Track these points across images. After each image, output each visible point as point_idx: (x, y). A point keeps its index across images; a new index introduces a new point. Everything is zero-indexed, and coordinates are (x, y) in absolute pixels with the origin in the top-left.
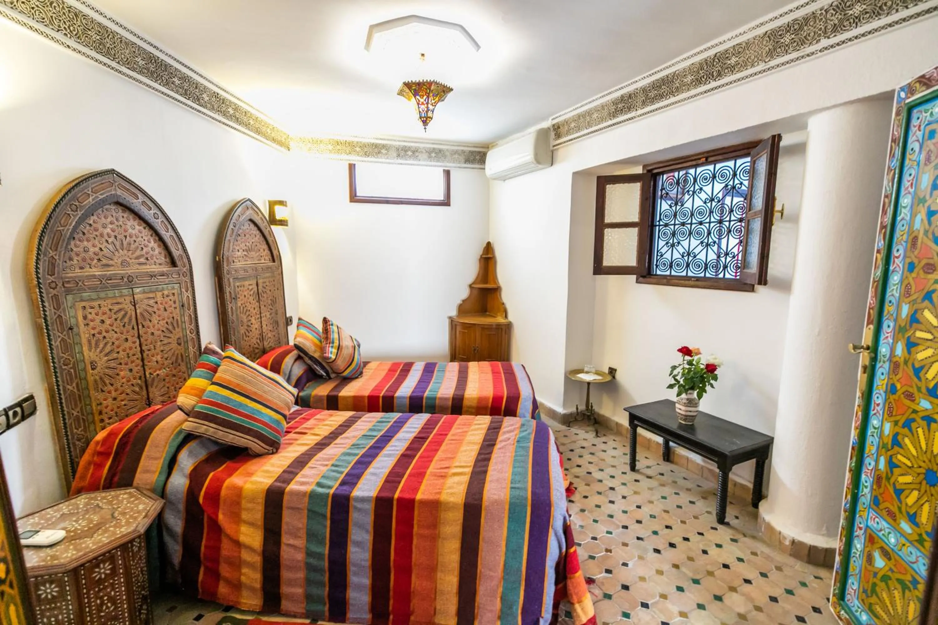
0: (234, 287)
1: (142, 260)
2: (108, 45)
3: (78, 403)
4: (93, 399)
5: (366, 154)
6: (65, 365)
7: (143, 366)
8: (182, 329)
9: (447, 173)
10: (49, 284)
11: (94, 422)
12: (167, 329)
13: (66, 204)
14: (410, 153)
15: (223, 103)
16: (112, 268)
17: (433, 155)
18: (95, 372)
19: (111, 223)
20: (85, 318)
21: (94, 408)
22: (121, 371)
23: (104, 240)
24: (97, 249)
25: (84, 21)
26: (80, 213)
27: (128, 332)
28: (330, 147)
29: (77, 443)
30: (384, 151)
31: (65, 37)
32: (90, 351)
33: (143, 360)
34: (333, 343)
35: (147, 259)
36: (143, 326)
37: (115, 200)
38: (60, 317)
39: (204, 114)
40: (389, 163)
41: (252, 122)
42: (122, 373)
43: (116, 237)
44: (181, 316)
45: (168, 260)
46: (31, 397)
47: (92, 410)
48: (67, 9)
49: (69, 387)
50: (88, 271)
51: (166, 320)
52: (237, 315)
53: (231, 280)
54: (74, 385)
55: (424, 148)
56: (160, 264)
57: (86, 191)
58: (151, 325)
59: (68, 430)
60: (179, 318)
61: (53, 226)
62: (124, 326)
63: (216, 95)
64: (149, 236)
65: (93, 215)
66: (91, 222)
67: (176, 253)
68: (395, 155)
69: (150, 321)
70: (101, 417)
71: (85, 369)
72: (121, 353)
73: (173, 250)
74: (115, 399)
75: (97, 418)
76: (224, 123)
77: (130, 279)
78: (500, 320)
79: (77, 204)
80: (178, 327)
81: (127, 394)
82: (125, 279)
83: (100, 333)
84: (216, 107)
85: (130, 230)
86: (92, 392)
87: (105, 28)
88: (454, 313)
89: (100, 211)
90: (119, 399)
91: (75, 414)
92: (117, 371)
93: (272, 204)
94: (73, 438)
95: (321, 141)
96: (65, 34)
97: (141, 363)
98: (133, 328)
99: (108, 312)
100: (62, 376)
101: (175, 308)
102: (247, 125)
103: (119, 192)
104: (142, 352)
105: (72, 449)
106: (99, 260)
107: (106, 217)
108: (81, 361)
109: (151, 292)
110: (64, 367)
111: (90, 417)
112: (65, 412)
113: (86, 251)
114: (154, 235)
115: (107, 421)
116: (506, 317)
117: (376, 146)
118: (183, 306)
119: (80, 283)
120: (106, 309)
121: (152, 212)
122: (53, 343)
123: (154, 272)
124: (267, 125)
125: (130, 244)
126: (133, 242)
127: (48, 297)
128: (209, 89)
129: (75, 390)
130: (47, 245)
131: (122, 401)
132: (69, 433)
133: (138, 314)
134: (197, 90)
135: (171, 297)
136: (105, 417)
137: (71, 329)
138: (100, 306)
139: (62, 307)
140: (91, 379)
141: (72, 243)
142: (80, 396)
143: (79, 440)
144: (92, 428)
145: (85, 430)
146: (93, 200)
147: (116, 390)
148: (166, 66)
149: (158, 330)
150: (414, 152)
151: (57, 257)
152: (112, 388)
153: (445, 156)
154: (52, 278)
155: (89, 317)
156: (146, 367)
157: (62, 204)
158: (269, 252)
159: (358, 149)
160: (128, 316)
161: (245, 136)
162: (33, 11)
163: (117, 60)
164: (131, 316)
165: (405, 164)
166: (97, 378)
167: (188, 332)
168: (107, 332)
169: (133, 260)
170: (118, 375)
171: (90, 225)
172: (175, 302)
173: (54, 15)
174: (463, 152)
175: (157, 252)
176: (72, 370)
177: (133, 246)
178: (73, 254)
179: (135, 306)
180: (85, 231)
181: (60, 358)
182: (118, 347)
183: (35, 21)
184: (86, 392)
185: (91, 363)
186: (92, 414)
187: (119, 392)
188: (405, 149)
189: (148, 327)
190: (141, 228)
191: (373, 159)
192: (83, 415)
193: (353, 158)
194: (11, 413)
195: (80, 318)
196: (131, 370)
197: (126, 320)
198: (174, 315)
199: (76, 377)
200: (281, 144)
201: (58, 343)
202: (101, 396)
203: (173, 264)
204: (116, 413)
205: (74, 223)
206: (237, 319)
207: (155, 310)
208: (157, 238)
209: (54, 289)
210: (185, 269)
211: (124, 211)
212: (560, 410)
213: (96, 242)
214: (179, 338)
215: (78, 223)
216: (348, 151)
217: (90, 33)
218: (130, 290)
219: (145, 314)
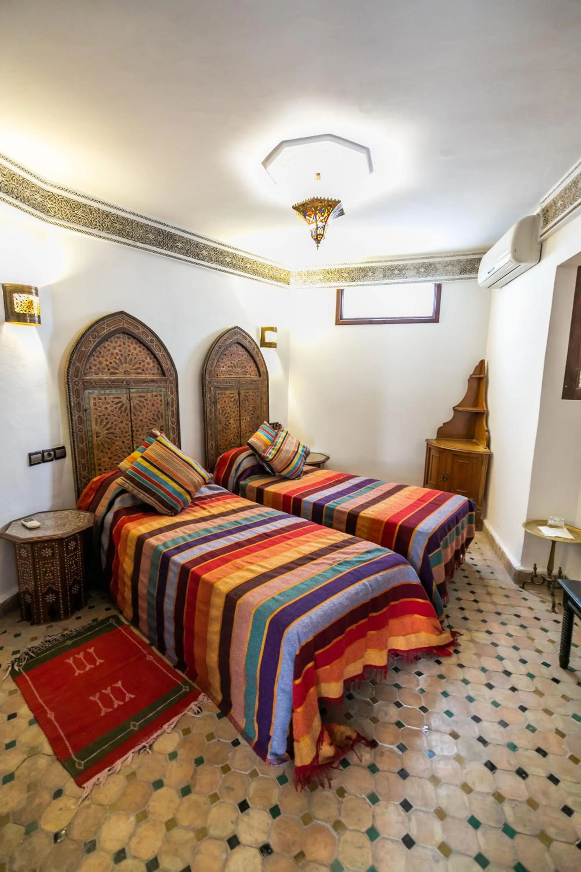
0: (215, 393)
1: (139, 371)
2: (128, 230)
3: (86, 455)
4: (95, 455)
5: (353, 279)
6: (79, 432)
7: (132, 441)
8: (166, 420)
9: (439, 288)
10: (75, 382)
11: (94, 469)
12: (153, 418)
13: (89, 335)
14: (396, 272)
15: (221, 254)
16: (117, 375)
17: (422, 270)
18: (99, 439)
19: (120, 346)
20: (95, 405)
21: (96, 461)
22: (117, 441)
23: (113, 357)
24: (108, 363)
25: (112, 218)
26: (97, 340)
27: (123, 417)
28: (322, 277)
29: (83, 480)
30: (370, 274)
31: (99, 231)
32: (97, 425)
33: (132, 436)
34: (275, 445)
35: (143, 370)
36: (135, 415)
37: (123, 331)
38: (79, 403)
39: (202, 265)
40: (375, 285)
41: (248, 265)
42: (117, 443)
43: (122, 355)
44: (165, 410)
45: (160, 371)
46: (63, 448)
47: (94, 462)
48: (101, 213)
49: (80, 445)
50: (100, 376)
51: (153, 412)
52: (215, 415)
53: (212, 388)
54: (84, 444)
55: (412, 264)
56: (153, 374)
57: (103, 326)
58: (140, 414)
59: (78, 470)
60: (163, 412)
61: (80, 348)
62: (121, 413)
63: (215, 250)
64: (146, 355)
65: (107, 341)
66: (106, 345)
67: (165, 367)
68: (381, 276)
69: (141, 412)
70: (100, 467)
71: (92, 436)
72: (118, 430)
73: (163, 365)
74: (110, 458)
75: (97, 467)
76: (220, 270)
77: (128, 382)
78: (481, 449)
79: (96, 334)
80: (162, 418)
81: (119, 457)
82: (125, 383)
83: (104, 415)
84: (214, 258)
85: (133, 351)
86: (96, 452)
87: (127, 220)
88: (432, 435)
89: (112, 338)
90: (113, 459)
91: (83, 462)
92: (114, 441)
93: (263, 330)
94: (80, 476)
95: (314, 273)
96: (99, 229)
97: (131, 439)
98: (127, 415)
99: (111, 403)
100: (77, 438)
101: (161, 405)
102: (244, 269)
103: (126, 326)
104: (132, 431)
105: (79, 483)
106: (109, 369)
107: (116, 342)
108: (90, 431)
109: (143, 392)
110: (79, 433)
111: (93, 467)
112: (77, 460)
113: (101, 363)
114: (150, 354)
115: (104, 471)
116: (488, 446)
117: (362, 269)
118: (168, 404)
119: (94, 383)
120: (110, 401)
121: (149, 338)
122: (73, 417)
123: (146, 379)
124: (263, 266)
125: (131, 360)
126: (133, 359)
127: (73, 390)
128: (208, 246)
129: (85, 448)
130: (75, 359)
131: (115, 460)
132: (78, 473)
133: (132, 406)
134: (197, 249)
135: (159, 398)
136: (102, 468)
137: (85, 410)
138: (105, 399)
139: (81, 397)
140: (95, 443)
141: (93, 358)
142: (87, 452)
143: (84, 478)
144: (93, 473)
145: (88, 473)
146: (107, 331)
147: (112, 453)
148: (171, 235)
149: (146, 418)
150: (400, 270)
151: (80, 367)
152: (109, 451)
153: (436, 270)
154: (76, 379)
155: (98, 404)
156: (134, 442)
157: (87, 335)
158: (256, 369)
159: (345, 275)
160: (125, 406)
161: (241, 277)
162: (80, 220)
163: (134, 239)
164: (126, 407)
165: (391, 284)
166: (100, 443)
167: (170, 423)
168: (109, 415)
169: (133, 371)
170: (114, 443)
171: (105, 347)
172: (161, 401)
173: (93, 219)
174: (459, 261)
175: (151, 365)
176: (84, 436)
177: (133, 361)
178: (92, 365)
179: (130, 400)
180: (101, 351)
181: (77, 427)
182: (116, 425)
183: (81, 226)
184: (91, 451)
185: (97, 433)
186: (94, 464)
187: (113, 454)
188: (392, 269)
189: (139, 416)
190: (141, 349)
191: (359, 283)
192: (88, 463)
193: (341, 284)
194: (46, 454)
195: (92, 405)
196: (123, 442)
197: (123, 409)
198: (159, 410)
199: (86, 439)
200: (279, 280)
201: (76, 417)
202: (101, 455)
203: (164, 374)
204: (110, 467)
205: (93, 346)
206: (216, 419)
207: (145, 405)
208: (152, 356)
209: (77, 385)
210: (171, 379)
211: (129, 338)
212: (517, 565)
213: (108, 358)
214: (162, 426)
215: (96, 347)
216: (336, 279)
217: (115, 225)
218: (128, 390)
219: (137, 407)
